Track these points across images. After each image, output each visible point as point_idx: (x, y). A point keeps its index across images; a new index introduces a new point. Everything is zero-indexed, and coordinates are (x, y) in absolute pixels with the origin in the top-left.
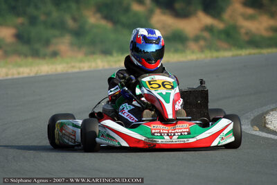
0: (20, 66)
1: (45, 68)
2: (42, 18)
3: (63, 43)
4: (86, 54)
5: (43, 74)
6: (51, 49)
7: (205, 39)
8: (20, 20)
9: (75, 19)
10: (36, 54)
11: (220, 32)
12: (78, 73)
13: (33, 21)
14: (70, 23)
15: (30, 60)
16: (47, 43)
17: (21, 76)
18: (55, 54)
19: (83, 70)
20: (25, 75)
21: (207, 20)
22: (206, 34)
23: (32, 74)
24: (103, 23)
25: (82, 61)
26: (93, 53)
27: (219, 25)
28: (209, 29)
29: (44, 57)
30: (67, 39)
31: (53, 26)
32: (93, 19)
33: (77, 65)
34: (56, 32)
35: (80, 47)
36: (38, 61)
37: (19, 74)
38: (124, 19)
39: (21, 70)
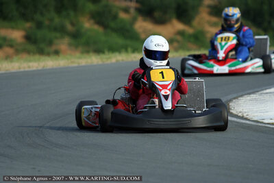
0: (30, 61)
1: (49, 63)
2: (47, 23)
3: (63, 44)
4: (82, 53)
5: (48, 68)
6: (54, 48)
7: (178, 42)
8: (28, 25)
9: (73, 24)
10: (41, 52)
11: (190, 36)
12: (77, 67)
13: (39, 25)
14: (69, 27)
15: (37, 57)
16: (50, 43)
17: (31, 69)
18: (57, 53)
19: (81, 65)
20: (34, 69)
21: (179, 26)
22: (179, 38)
23: (40, 68)
24: (96, 27)
25: (80, 58)
26: (88, 52)
27: (190, 31)
28: (181, 33)
29: (48, 54)
30: (67, 40)
31: (55, 29)
32: (87, 25)
33: (76, 60)
34: (58, 35)
35: (76, 47)
36: (43, 58)
37: (29, 67)
38: (112, 24)
39: (31, 64)
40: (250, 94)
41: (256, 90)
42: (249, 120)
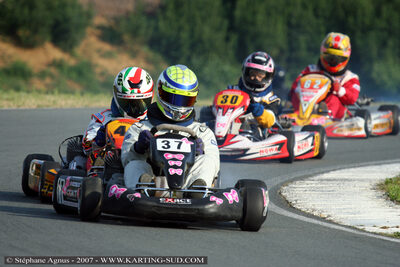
40: (302, 178)
41: (306, 173)
42: (337, 224)
